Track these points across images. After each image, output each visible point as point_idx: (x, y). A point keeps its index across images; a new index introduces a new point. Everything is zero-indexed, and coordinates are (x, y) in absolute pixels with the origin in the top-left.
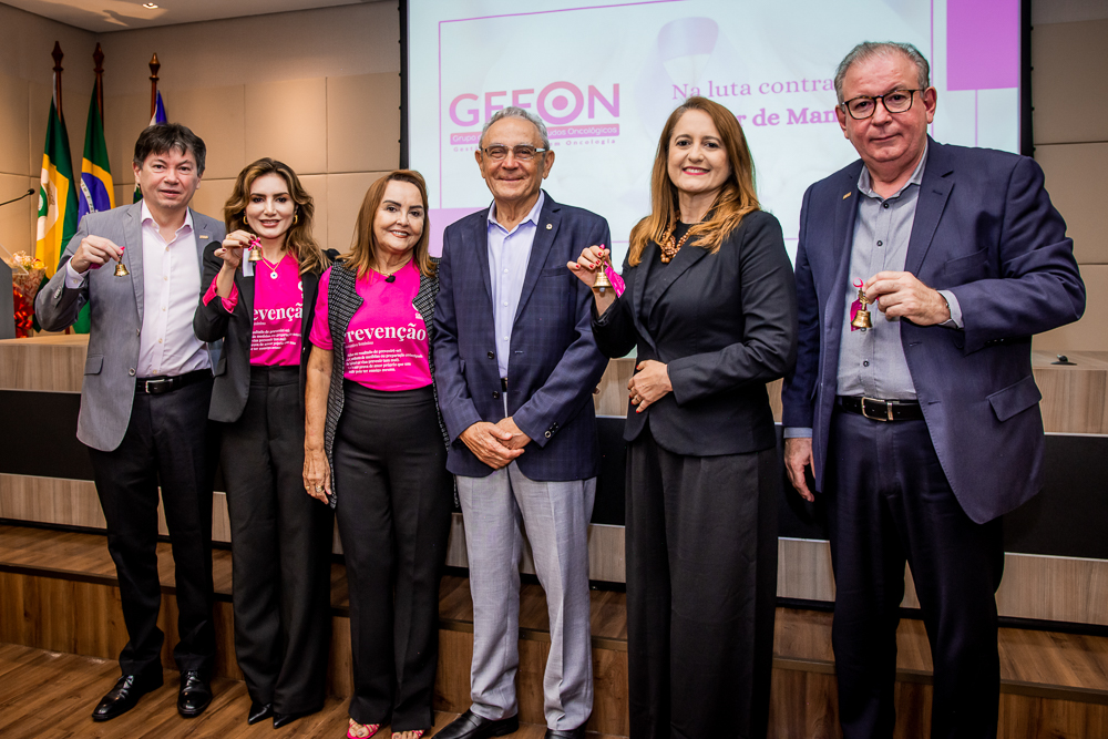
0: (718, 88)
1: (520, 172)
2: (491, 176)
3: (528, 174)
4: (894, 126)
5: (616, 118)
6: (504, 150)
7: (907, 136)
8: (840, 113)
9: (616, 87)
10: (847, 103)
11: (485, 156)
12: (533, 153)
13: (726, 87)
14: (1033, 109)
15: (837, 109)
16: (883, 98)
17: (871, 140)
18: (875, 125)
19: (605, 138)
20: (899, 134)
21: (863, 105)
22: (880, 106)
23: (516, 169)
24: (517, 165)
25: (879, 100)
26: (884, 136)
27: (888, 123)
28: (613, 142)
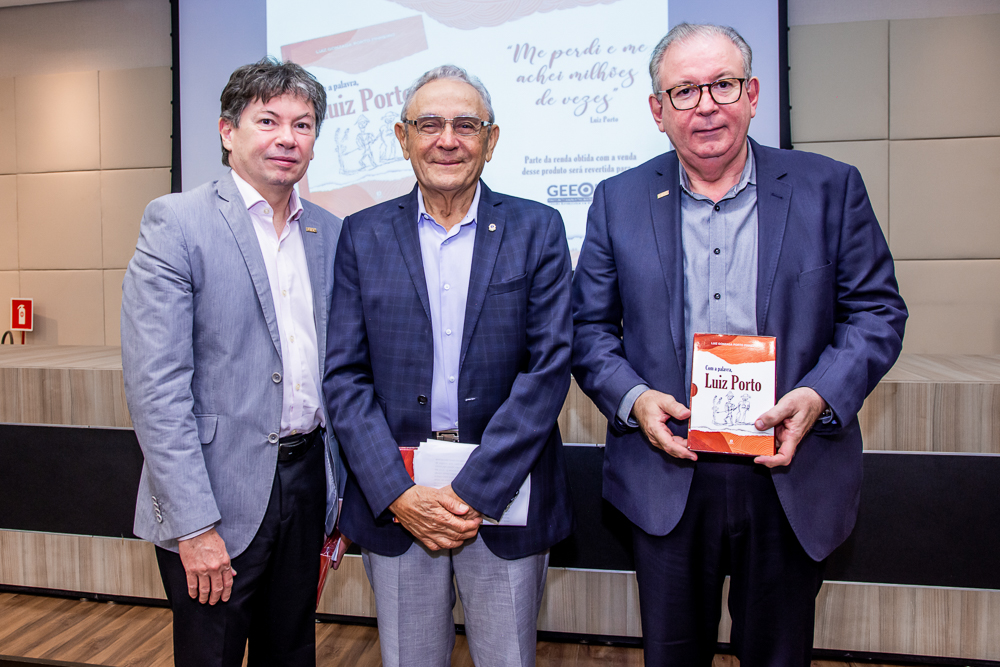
1: (460, 154)
2: (420, 158)
3: (471, 156)
4: (719, 118)
6: (437, 123)
7: (733, 129)
8: (655, 102)
10: (669, 92)
11: (412, 131)
12: (478, 127)
14: (790, 108)
15: (651, 98)
16: (709, 86)
17: (696, 131)
18: (701, 114)
20: (724, 126)
21: (685, 92)
22: (706, 96)
23: (456, 148)
24: (457, 144)
25: (705, 89)
26: (710, 127)
27: (714, 112)
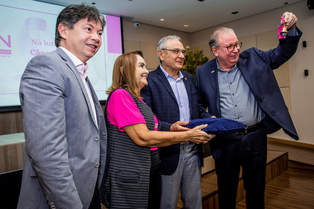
0: (47, 43)
5: (10, 48)
9: (9, 37)
13: (50, 43)
19: (6, 55)
28: (9, 56)
